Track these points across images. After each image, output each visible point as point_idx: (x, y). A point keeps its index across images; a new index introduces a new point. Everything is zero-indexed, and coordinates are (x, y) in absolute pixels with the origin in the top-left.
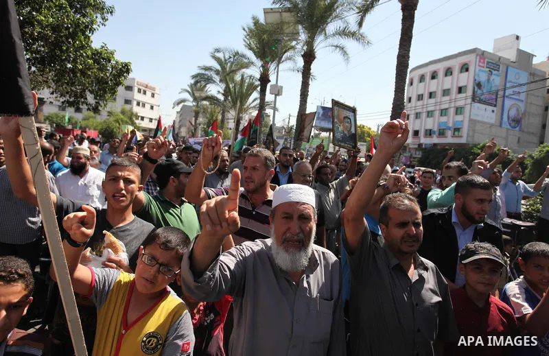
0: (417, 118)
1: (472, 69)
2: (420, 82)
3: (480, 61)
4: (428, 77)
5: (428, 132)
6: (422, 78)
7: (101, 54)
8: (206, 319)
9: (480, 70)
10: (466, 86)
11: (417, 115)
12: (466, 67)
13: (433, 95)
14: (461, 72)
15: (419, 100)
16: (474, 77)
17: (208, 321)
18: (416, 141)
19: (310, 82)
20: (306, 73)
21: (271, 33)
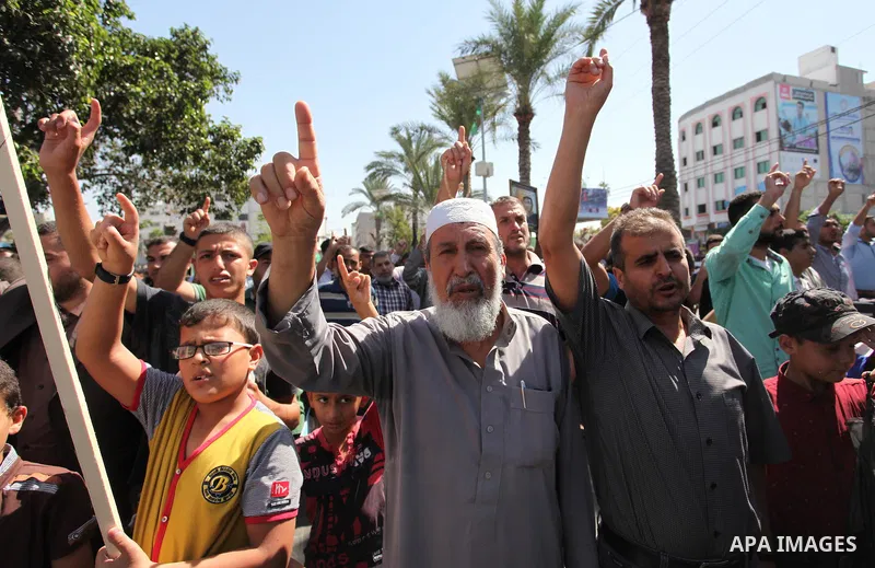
0: (699, 186)
1: (771, 103)
2: (697, 133)
3: (781, 91)
4: (707, 125)
5: (720, 204)
6: (698, 128)
7: (220, 130)
8: (357, 457)
9: (784, 104)
10: (766, 130)
11: (700, 183)
12: (762, 101)
13: (718, 149)
14: (756, 110)
15: (698, 160)
16: (777, 115)
17: (361, 461)
18: (704, 220)
19: (531, 151)
20: (524, 139)
21: (466, 91)
